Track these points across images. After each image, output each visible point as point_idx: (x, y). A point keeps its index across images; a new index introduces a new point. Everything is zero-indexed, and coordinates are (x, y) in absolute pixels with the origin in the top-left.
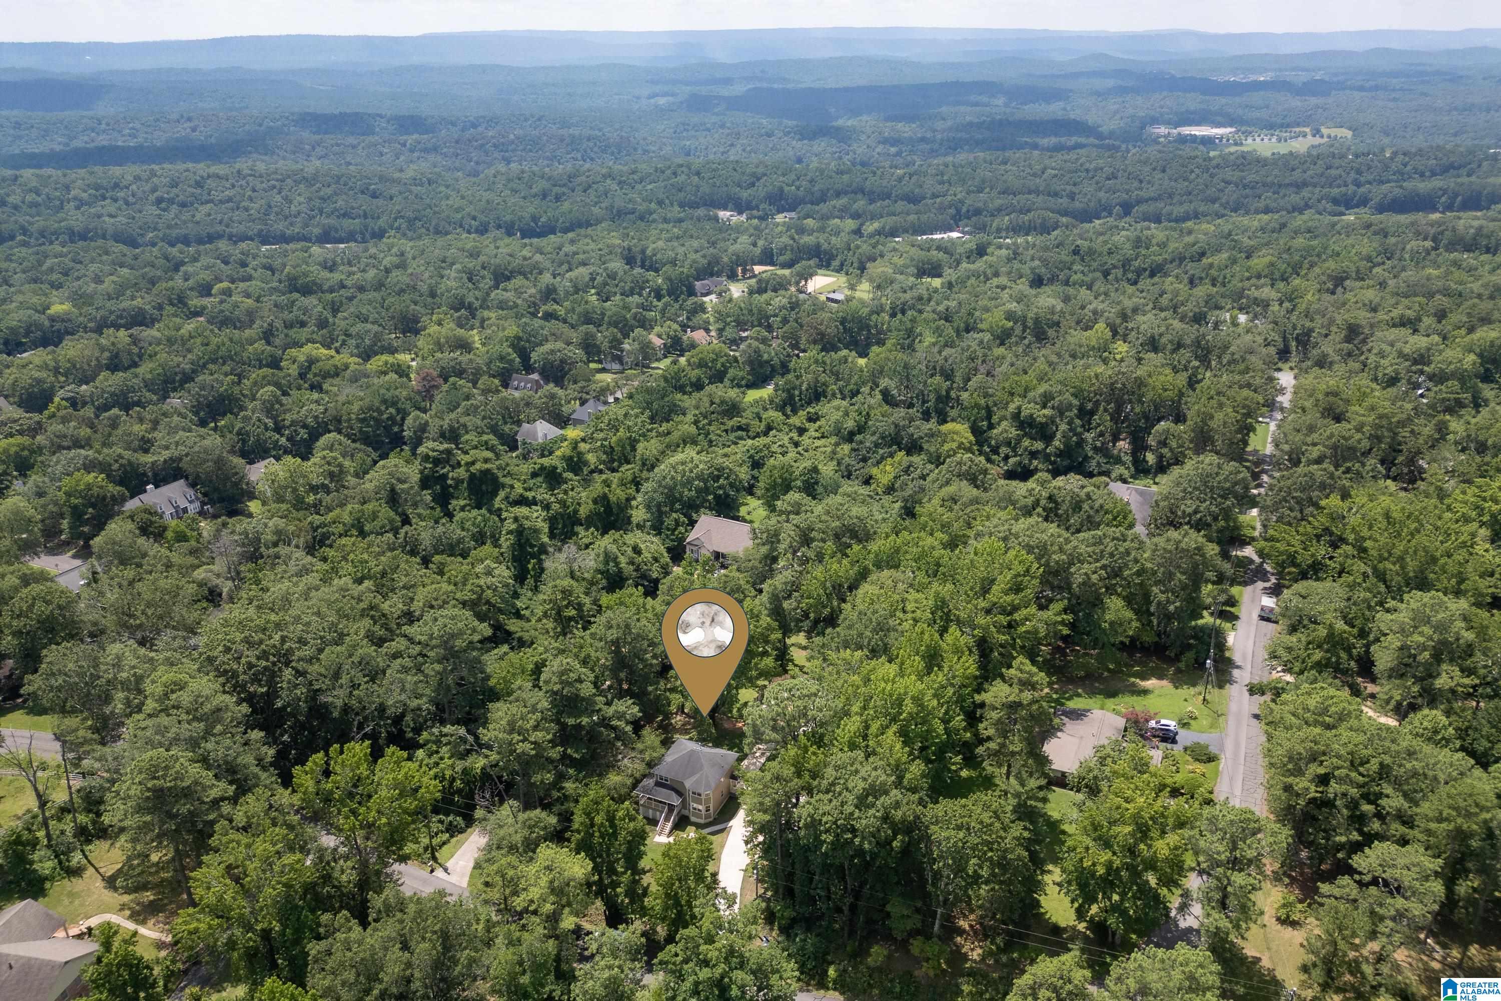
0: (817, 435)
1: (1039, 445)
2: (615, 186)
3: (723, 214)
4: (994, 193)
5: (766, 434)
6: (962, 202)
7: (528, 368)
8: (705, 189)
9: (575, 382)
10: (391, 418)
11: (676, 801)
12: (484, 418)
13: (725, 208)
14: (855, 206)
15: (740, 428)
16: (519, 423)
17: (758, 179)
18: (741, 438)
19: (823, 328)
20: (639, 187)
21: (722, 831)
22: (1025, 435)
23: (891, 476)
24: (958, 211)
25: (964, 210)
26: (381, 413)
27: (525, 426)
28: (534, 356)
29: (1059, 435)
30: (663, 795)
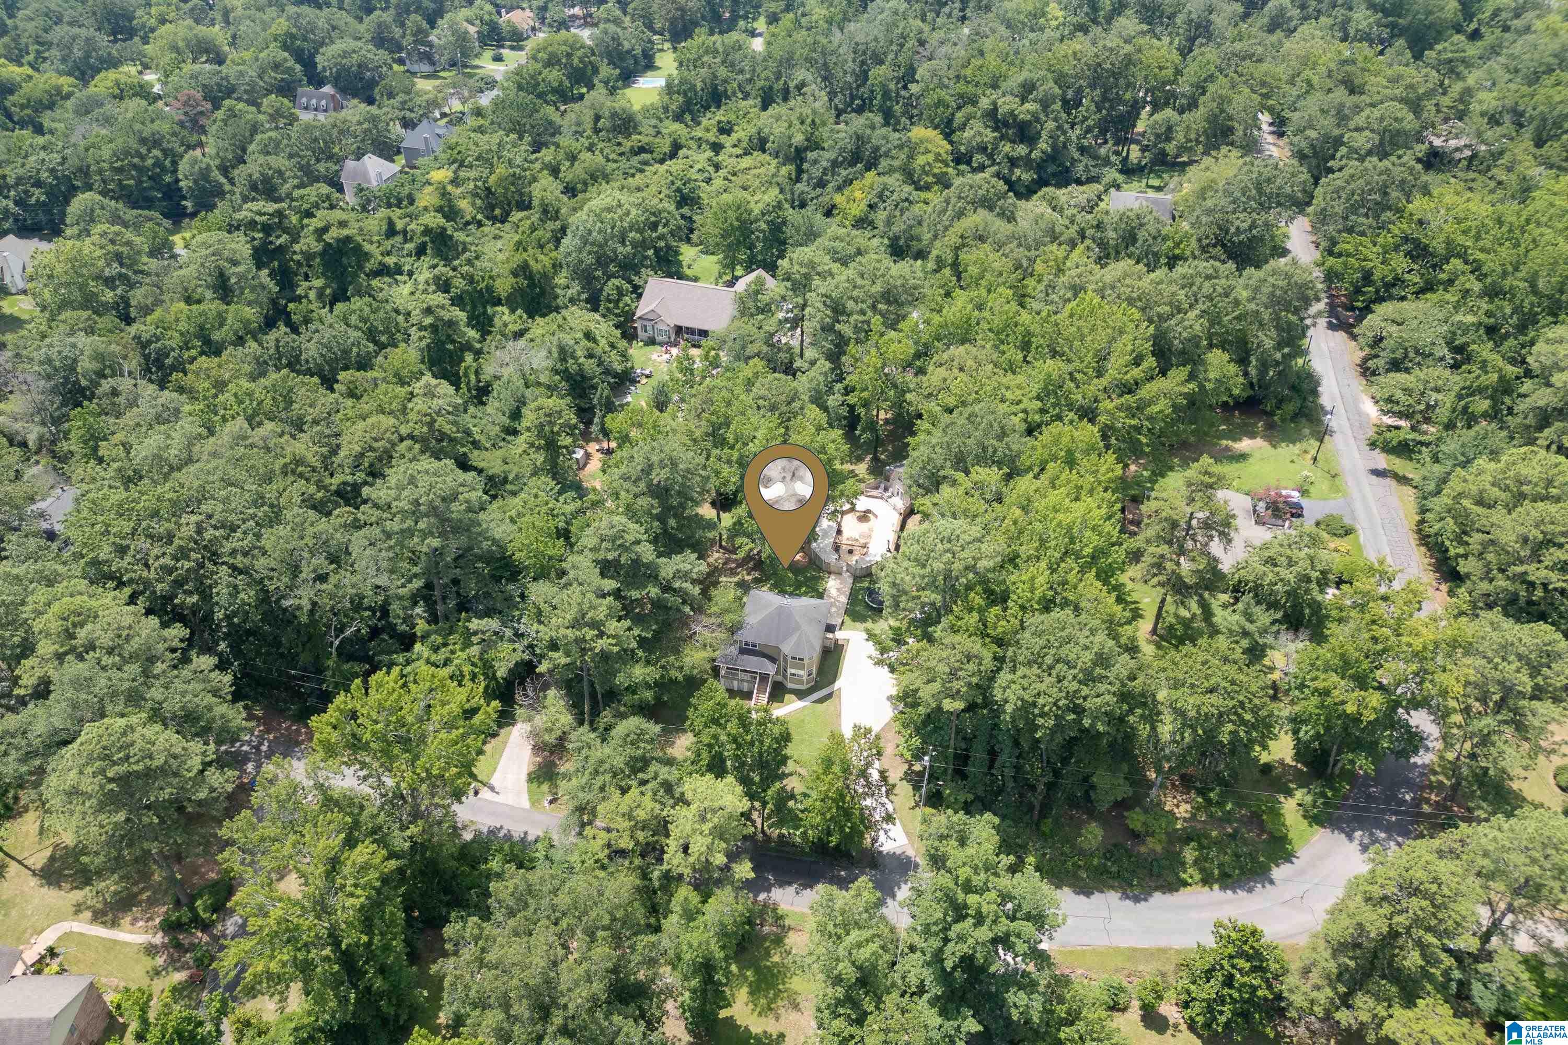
0: (739, 151)
1: (1021, 150)
9: (391, 95)
10: (157, 164)
12: (291, 156)
15: (642, 149)
16: (340, 160)
18: (646, 163)
21: (830, 696)
22: (1002, 138)
23: (863, 206)
26: (142, 158)
27: (350, 164)
28: (320, 60)
29: (1044, 135)
30: (754, 663)
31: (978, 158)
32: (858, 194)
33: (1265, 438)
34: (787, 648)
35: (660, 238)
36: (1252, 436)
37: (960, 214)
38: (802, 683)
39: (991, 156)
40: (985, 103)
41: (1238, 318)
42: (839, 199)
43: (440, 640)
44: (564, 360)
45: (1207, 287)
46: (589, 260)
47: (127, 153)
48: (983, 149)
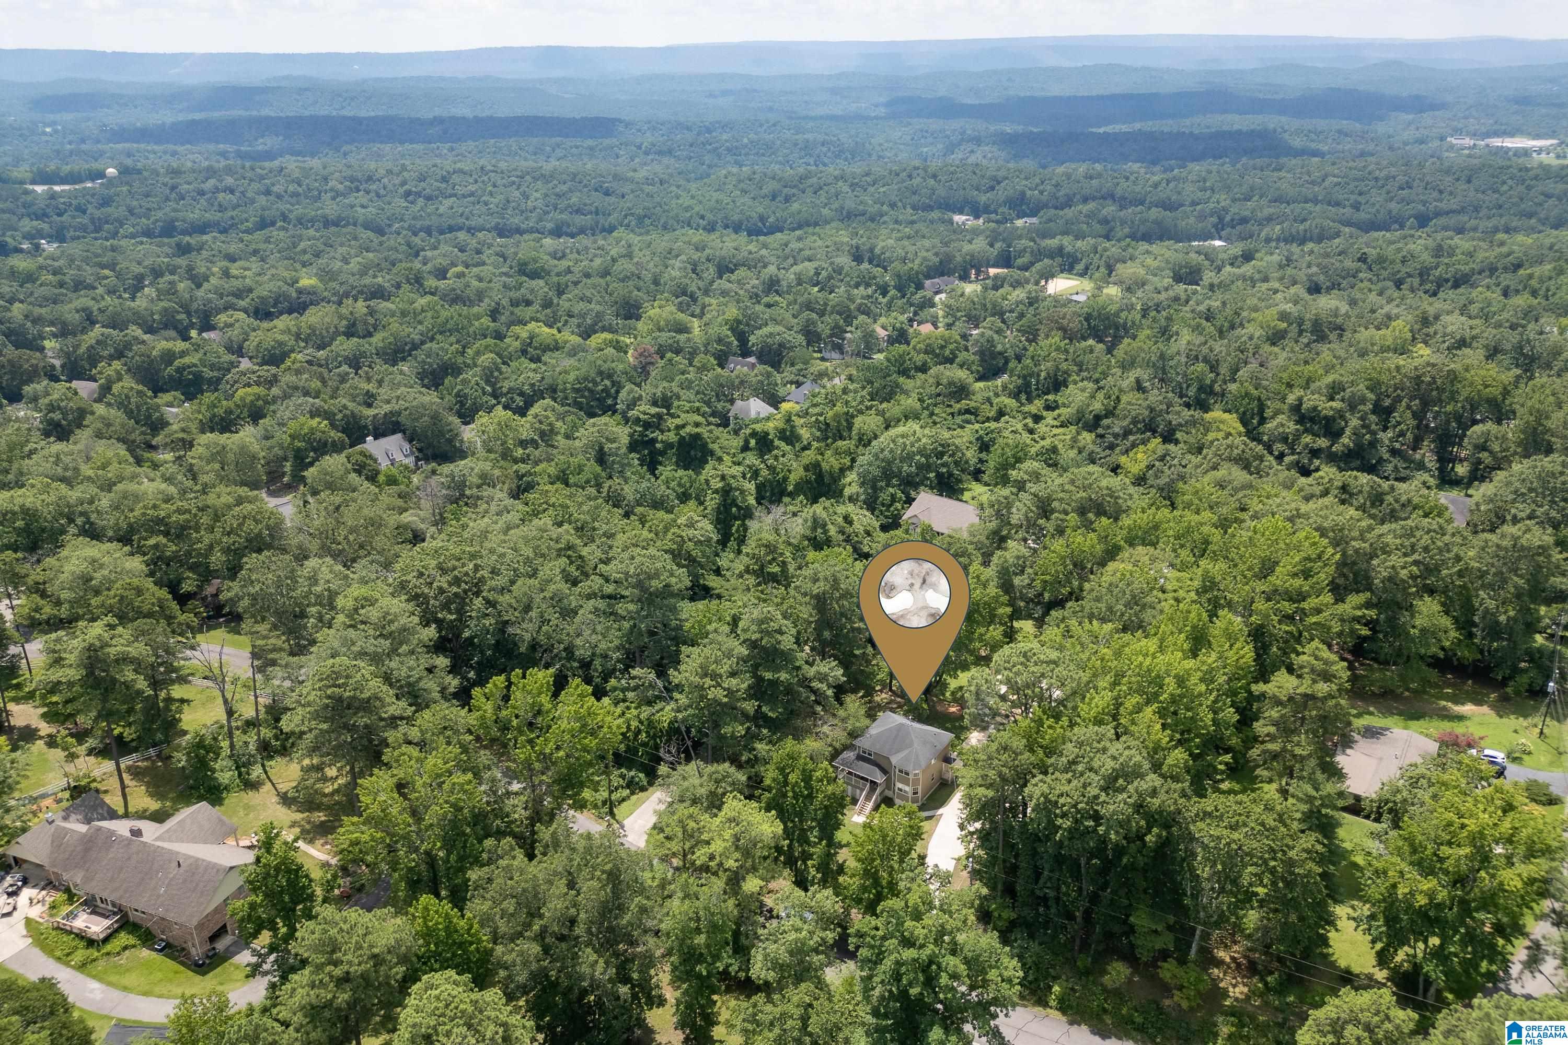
0: (1056, 423)
1: (1323, 443)
2: (846, 188)
3: (958, 218)
4: (1264, 202)
5: (997, 419)
6: (1224, 209)
7: (745, 353)
8: (941, 192)
9: (793, 365)
10: (605, 390)
11: (880, 778)
12: (698, 393)
13: (961, 212)
14: (1104, 212)
15: (968, 411)
17: (999, 183)
18: (969, 422)
19: (1065, 322)
20: (872, 189)
21: (930, 817)
22: (1306, 431)
23: (1143, 465)
24: (1221, 219)
25: (1228, 218)
26: (596, 384)
27: (739, 403)
28: (752, 339)
29: (1348, 432)
30: (865, 770)
31: (1279, 447)
32: (1140, 456)
34: (894, 760)
35: (943, 465)
36: (1479, 704)
39: (1291, 446)
40: (1291, 398)
42: (1123, 459)
44: (814, 529)
47: (586, 379)
48: (1284, 439)
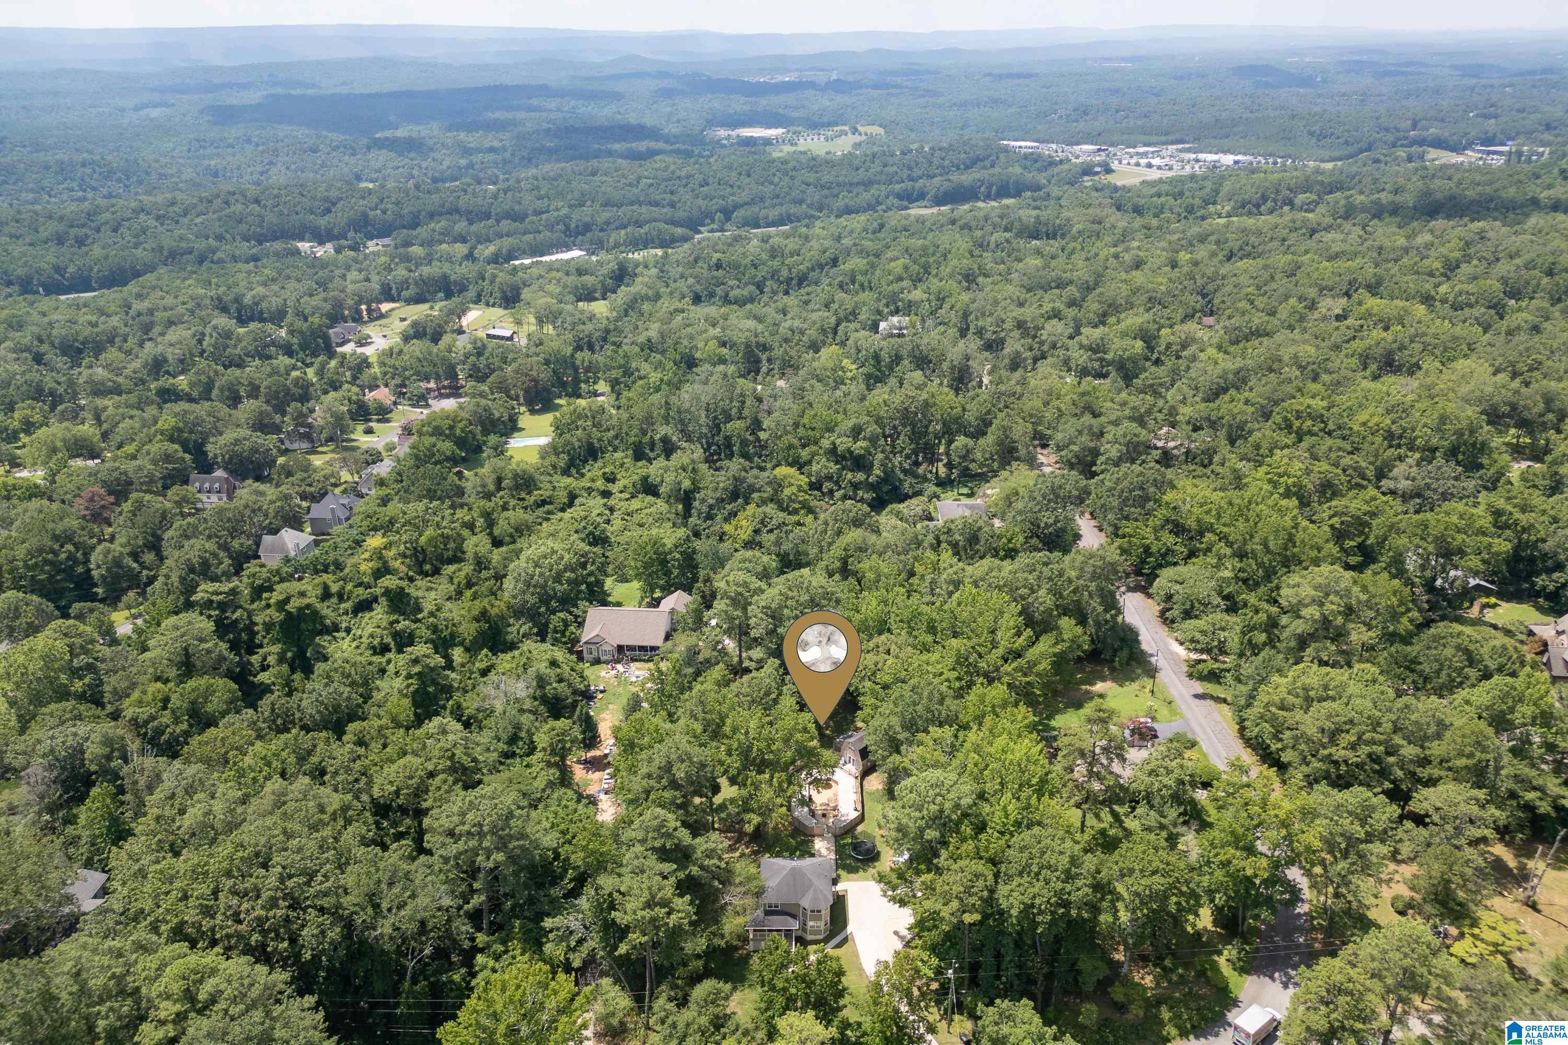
0: (627, 496)
1: (860, 476)
3: (304, 246)
4: (597, 206)
11: (795, 925)
13: (302, 239)
16: (255, 537)
21: (845, 940)
23: (749, 531)
24: (567, 228)
25: (573, 226)
27: (267, 539)
30: (779, 922)
31: (827, 486)
32: (744, 523)
33: (1114, 680)
34: (806, 903)
35: (589, 575)
36: (1103, 679)
37: (839, 533)
38: (819, 933)
39: (837, 483)
40: (826, 443)
41: (1074, 592)
42: (728, 528)
43: (501, 948)
44: (541, 688)
45: (1046, 571)
46: (532, 600)
47: (41, 551)
48: (829, 478)
